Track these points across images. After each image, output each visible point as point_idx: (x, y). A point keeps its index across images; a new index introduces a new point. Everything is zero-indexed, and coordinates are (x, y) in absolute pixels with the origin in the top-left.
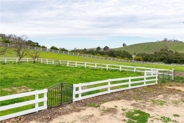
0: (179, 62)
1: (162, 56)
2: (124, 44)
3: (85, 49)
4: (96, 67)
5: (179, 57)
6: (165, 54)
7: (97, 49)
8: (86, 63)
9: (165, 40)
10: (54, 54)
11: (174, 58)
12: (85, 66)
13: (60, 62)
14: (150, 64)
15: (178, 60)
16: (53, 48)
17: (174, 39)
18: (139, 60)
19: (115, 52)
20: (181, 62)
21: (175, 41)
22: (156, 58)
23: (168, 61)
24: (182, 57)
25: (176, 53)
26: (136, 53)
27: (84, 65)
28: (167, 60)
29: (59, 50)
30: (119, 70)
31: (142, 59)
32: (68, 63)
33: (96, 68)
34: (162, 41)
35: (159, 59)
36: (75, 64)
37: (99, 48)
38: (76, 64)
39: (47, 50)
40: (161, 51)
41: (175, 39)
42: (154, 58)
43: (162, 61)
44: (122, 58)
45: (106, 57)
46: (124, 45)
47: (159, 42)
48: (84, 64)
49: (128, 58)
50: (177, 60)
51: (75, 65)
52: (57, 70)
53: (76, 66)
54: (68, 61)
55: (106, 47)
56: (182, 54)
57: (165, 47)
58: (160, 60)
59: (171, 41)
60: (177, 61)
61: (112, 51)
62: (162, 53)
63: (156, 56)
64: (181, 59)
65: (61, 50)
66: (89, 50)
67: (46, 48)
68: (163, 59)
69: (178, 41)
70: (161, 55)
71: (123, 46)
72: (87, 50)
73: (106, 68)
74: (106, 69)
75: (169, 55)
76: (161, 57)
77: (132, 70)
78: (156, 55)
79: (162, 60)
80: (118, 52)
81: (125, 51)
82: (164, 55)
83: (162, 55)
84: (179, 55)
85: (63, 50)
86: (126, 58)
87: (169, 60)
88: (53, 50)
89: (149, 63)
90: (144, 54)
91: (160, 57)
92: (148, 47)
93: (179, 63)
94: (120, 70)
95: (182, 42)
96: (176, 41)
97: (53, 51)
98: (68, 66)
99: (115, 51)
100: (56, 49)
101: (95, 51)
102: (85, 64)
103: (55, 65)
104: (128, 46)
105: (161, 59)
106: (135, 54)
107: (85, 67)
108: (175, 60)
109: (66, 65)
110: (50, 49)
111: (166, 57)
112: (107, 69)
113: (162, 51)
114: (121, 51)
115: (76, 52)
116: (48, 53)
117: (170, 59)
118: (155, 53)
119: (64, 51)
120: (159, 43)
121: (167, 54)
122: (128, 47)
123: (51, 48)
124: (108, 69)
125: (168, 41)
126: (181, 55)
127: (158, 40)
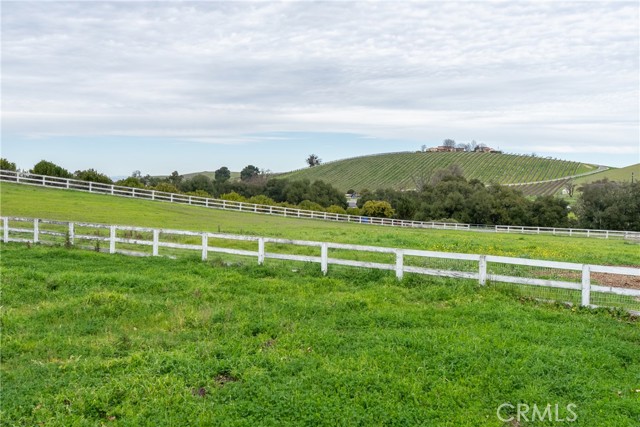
0: (509, 219)
1: (452, 199)
2: (312, 158)
3: (175, 177)
4: (261, 255)
5: (506, 201)
6: (460, 191)
7: (216, 176)
8: (211, 235)
9: (448, 147)
10: (48, 193)
11: (490, 206)
12: (205, 250)
13: (72, 233)
14: (421, 228)
15: (503, 212)
16: (44, 169)
17: (474, 142)
18: (380, 213)
19: (288, 186)
20: (512, 218)
21: (477, 148)
22: (432, 207)
23: (471, 216)
24: (518, 201)
25: (497, 188)
26: (355, 189)
27: (196, 247)
28: (469, 211)
29: (70, 176)
30: (391, 273)
31: (393, 210)
32: (113, 239)
33: (261, 260)
34: (438, 150)
35: (442, 210)
36: (149, 243)
37: (223, 173)
38: (156, 244)
39: (18, 178)
40: (446, 183)
41: (479, 143)
42: (424, 205)
43: (450, 217)
44: (320, 206)
45: (264, 203)
46: (312, 161)
47: (429, 151)
48: (197, 241)
49: (341, 209)
50: (499, 211)
51: (150, 248)
52: (42, 288)
53: (155, 253)
54: (113, 229)
55: (251, 167)
56: (514, 191)
57: (451, 168)
58: (443, 213)
59: (466, 147)
60: (499, 214)
61: (275, 180)
62: (450, 189)
63: (428, 199)
64: (512, 209)
65: (80, 175)
66: (190, 178)
67: (13, 167)
68: (456, 209)
69: (488, 149)
70: (446, 194)
71: (307, 166)
72: (184, 180)
73: (316, 260)
74: (318, 265)
75: (472, 196)
76: (447, 203)
77: (466, 275)
78: (429, 197)
79: (450, 213)
80: (297, 185)
81: (321, 182)
82: (457, 195)
83: (451, 194)
84: (504, 195)
85: (89, 179)
86: (338, 208)
87: (474, 211)
88: (44, 176)
89: (417, 225)
90: (387, 191)
91: (443, 201)
92: (395, 167)
93: (507, 224)
94: (399, 274)
95: (500, 152)
96: (482, 148)
97: (44, 181)
98: (113, 250)
99: (285, 180)
100: (60, 173)
101: (214, 182)
102: (205, 242)
103: (46, 246)
104: (327, 165)
105: (446, 210)
106: (351, 192)
107: (204, 256)
108: (493, 211)
109: (103, 247)
110: (30, 174)
111: (463, 201)
112: (324, 268)
113: (450, 182)
114: (307, 182)
115: (142, 185)
116: (19, 188)
117: (477, 207)
118: (426, 188)
119: (92, 180)
120: (429, 155)
121: (466, 193)
122: (326, 170)
123: (36, 167)
124: (330, 266)
125: (458, 150)
126: (512, 194)
127: (424, 147)
